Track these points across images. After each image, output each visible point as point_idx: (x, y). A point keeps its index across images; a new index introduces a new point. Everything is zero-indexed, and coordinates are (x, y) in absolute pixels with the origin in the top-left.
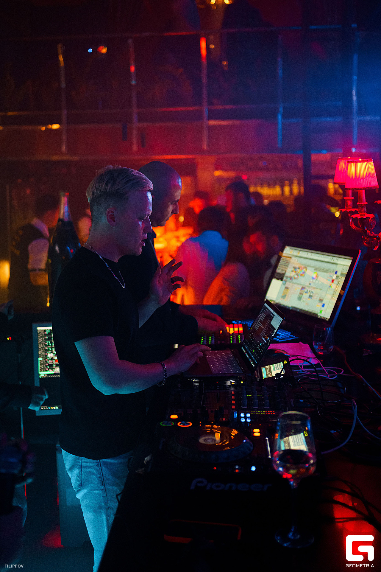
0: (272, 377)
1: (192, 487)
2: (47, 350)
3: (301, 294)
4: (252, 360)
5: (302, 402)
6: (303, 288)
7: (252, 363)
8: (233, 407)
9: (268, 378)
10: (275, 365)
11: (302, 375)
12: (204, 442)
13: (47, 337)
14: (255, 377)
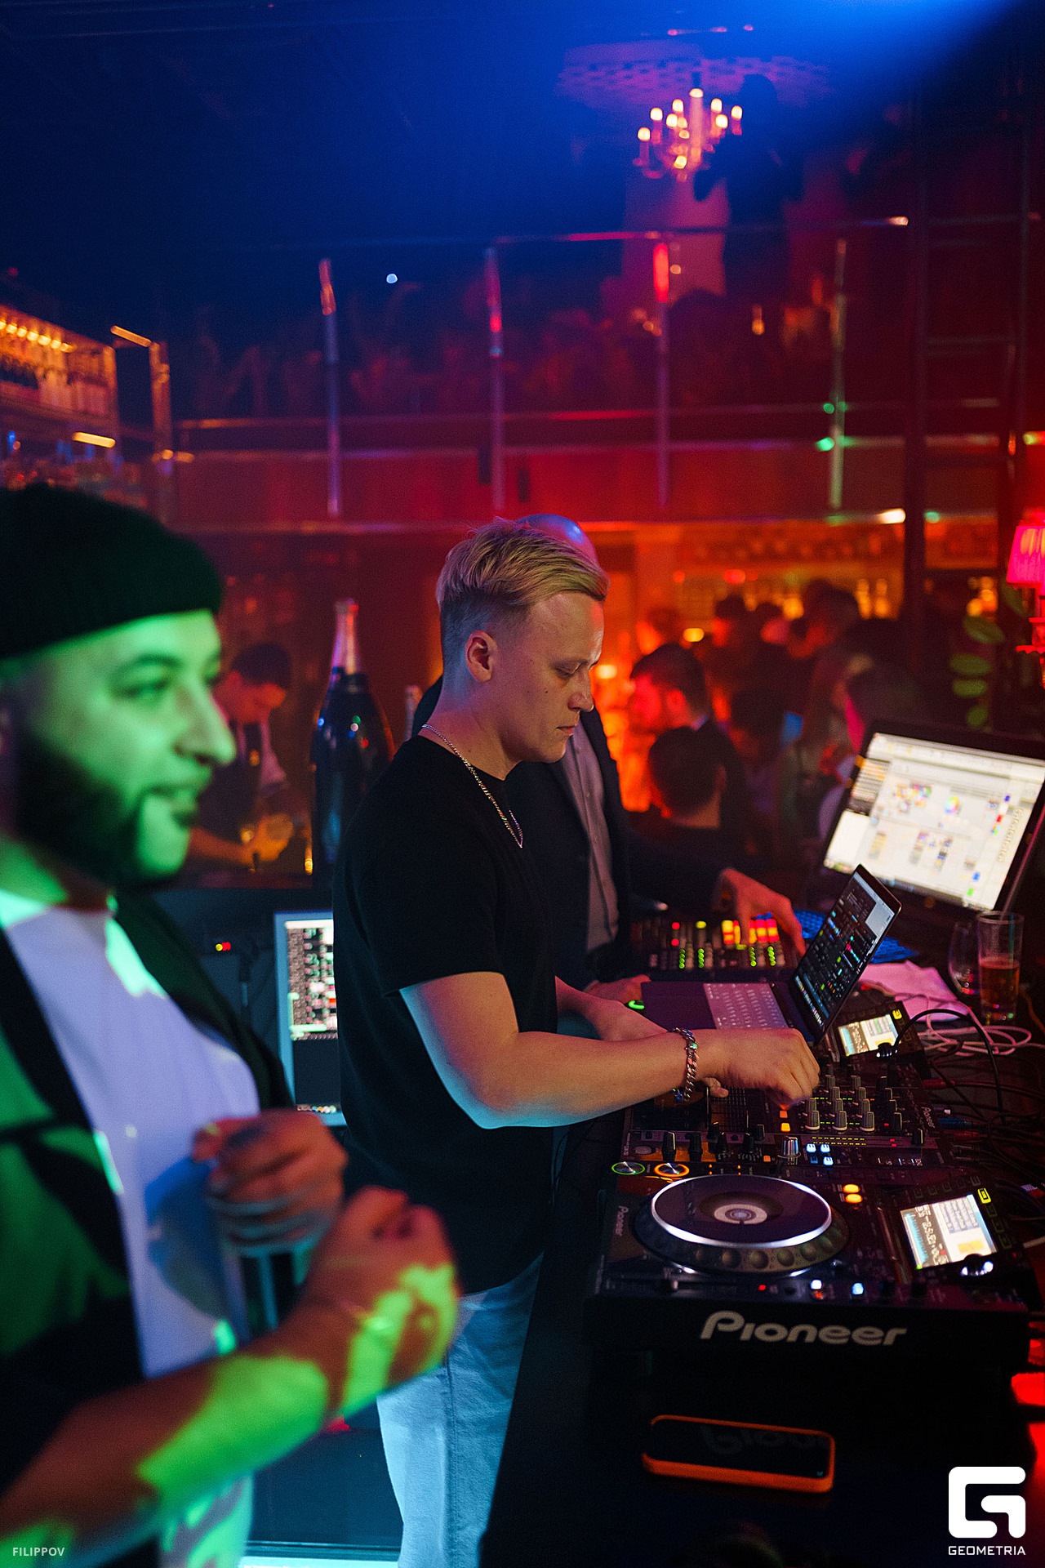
0: (869, 1052)
1: (707, 1333)
2: (308, 976)
3: (918, 849)
4: (818, 1009)
5: (948, 1115)
6: (922, 835)
7: (817, 1016)
8: (786, 1127)
9: (857, 1054)
10: (871, 1021)
11: (935, 1046)
12: (727, 1220)
13: (309, 946)
14: (826, 1050)
